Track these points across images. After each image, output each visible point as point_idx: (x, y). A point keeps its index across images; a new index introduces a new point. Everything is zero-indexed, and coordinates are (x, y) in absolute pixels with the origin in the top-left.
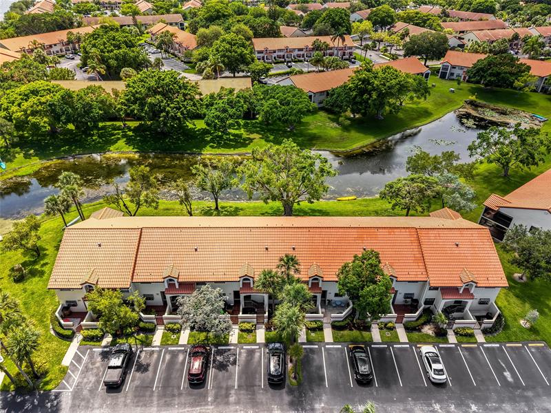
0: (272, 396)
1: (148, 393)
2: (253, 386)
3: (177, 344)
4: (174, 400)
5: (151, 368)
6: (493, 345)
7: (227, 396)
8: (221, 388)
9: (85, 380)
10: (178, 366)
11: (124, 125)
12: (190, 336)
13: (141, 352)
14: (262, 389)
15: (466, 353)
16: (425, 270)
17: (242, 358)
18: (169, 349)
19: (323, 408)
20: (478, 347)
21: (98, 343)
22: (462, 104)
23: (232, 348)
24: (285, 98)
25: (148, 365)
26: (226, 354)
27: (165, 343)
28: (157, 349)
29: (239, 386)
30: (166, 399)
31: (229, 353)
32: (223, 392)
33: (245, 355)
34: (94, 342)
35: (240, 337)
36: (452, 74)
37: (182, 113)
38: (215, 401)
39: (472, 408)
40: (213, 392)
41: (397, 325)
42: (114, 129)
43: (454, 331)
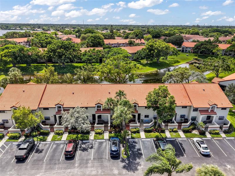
0: (113, 163)
1: (41, 163)
2: (102, 158)
3: (61, 140)
4: (55, 166)
5: (43, 151)
6: (231, 138)
7: (87, 163)
8: (83, 160)
9: (5, 157)
10: (59, 150)
11: (47, 65)
12: (68, 136)
13: (39, 144)
14: (107, 160)
15: (217, 142)
16: (190, 101)
17: (96, 146)
18: (56, 142)
19: (142, 168)
20: (223, 139)
21: (16, 141)
22: (192, 59)
23: (91, 141)
24: (118, 52)
25: (43, 150)
26: (87, 144)
27: (53, 140)
28: (49, 142)
29: (94, 159)
30: (51, 166)
31: (89, 143)
32: (85, 161)
33: (98, 144)
34: (15, 140)
35: (95, 136)
36: (186, 51)
37: (72, 56)
38: (79, 166)
39: (228, 167)
40: (79, 162)
41: (178, 130)
42: (42, 66)
43: (209, 132)
